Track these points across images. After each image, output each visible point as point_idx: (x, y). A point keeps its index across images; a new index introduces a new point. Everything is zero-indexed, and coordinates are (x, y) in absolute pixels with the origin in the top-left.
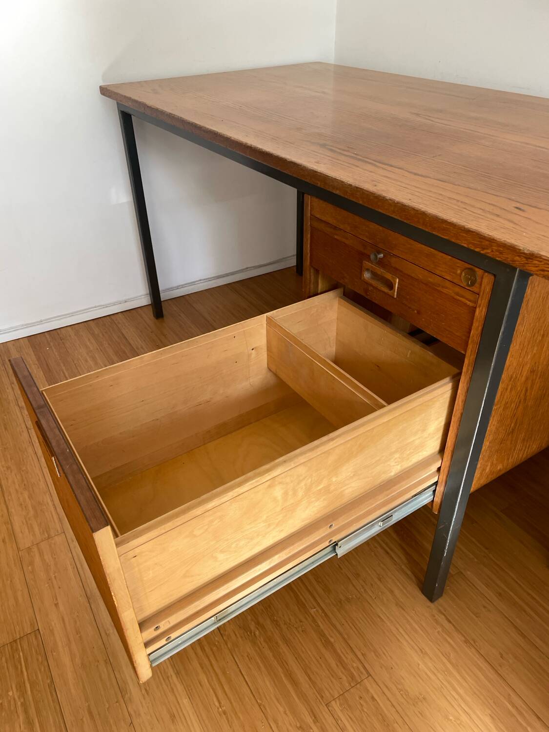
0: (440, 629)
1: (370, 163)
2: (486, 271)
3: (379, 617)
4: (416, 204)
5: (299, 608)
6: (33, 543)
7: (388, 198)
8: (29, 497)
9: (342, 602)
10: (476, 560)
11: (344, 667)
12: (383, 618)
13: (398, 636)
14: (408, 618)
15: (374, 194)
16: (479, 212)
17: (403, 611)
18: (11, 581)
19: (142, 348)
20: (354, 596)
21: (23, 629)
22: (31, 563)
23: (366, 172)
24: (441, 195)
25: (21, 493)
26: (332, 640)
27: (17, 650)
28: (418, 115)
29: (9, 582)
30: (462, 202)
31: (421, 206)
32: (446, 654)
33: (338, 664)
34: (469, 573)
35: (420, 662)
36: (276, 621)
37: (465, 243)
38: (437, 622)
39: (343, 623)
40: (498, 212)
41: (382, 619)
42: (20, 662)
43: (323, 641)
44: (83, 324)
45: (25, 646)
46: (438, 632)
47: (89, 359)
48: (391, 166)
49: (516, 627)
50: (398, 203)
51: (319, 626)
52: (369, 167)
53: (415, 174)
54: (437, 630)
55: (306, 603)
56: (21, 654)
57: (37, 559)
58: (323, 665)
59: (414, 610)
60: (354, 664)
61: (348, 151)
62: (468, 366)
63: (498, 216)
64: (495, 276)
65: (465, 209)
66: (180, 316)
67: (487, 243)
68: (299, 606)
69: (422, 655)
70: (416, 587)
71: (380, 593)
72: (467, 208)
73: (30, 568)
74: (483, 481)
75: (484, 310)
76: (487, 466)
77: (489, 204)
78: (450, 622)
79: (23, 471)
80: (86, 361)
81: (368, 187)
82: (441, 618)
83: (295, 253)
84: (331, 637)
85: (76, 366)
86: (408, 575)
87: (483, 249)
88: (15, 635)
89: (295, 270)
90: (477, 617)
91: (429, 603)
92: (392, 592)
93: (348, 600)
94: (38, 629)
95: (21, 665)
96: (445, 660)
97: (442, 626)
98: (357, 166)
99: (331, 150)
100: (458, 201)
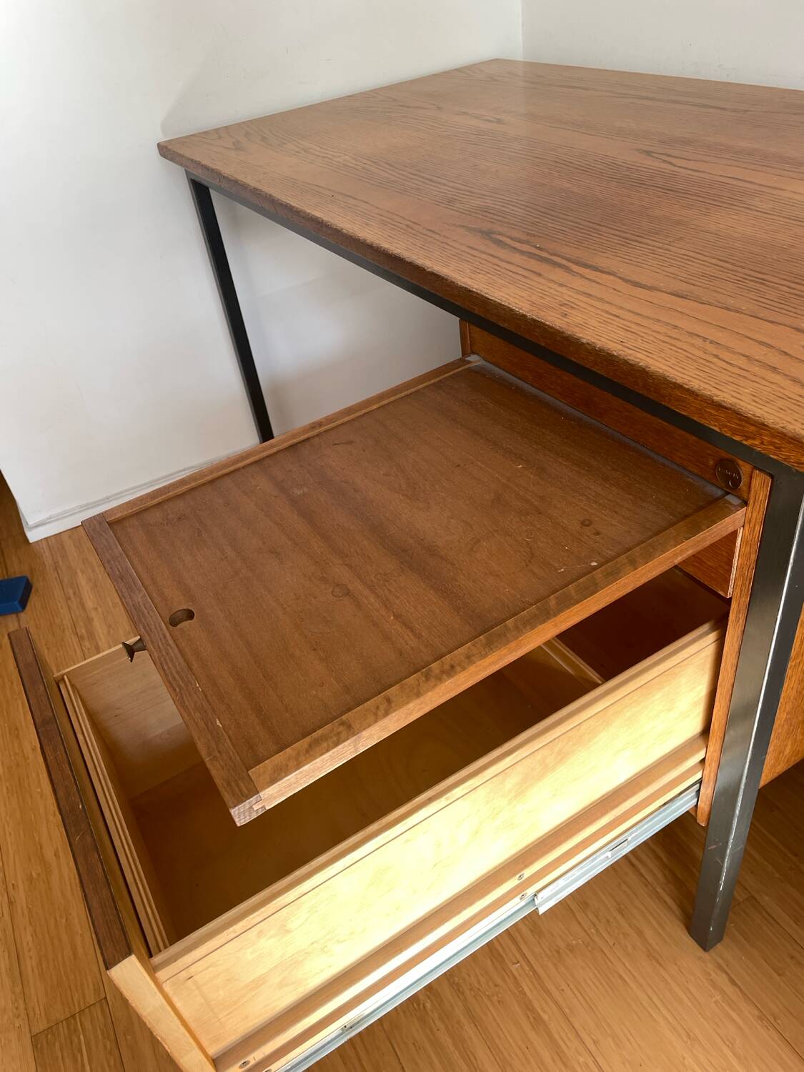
0: (718, 998)
1: (560, 266)
2: (755, 468)
3: (621, 977)
4: (630, 352)
5: (493, 963)
7: (584, 341)
9: (561, 951)
10: (777, 875)
11: (564, 1064)
12: (626, 978)
13: (650, 1010)
14: (666, 976)
15: (563, 332)
16: (741, 362)
17: (658, 966)
20: (580, 940)
21: (84, 997)
23: (551, 285)
24: (676, 327)
26: (545, 1017)
27: (76, 1030)
28: (648, 153)
30: (711, 342)
31: (639, 355)
32: (728, 1040)
33: (555, 1058)
34: (766, 898)
35: (685, 1055)
36: (458, 985)
37: (715, 426)
38: (714, 984)
39: (563, 987)
40: (775, 360)
41: (625, 980)
42: (80, 1051)
43: (532, 1020)
45: (88, 1025)
46: (716, 1002)
48: (596, 269)
50: (601, 350)
51: (525, 994)
52: (559, 275)
53: (637, 285)
54: (714, 999)
55: (504, 956)
56: (82, 1037)
58: (532, 1060)
59: (676, 964)
60: (580, 1057)
61: (527, 242)
63: (774, 369)
64: (772, 477)
65: (716, 356)
67: (752, 428)
68: (494, 961)
69: (689, 1043)
70: (682, 926)
71: (621, 936)
72: (721, 356)
74: (781, 768)
75: (757, 528)
76: (785, 746)
77: (761, 343)
78: (733, 982)
81: (553, 319)
82: (722, 980)
84: (544, 1012)
86: (665, 902)
87: (747, 438)
88: (72, 1007)
90: (779, 975)
91: (700, 952)
92: (640, 933)
93: (571, 949)
94: (106, 998)
95: (82, 1055)
96: (727, 1051)
97: (722, 992)
98: (540, 275)
99: (499, 243)
100: (705, 339)
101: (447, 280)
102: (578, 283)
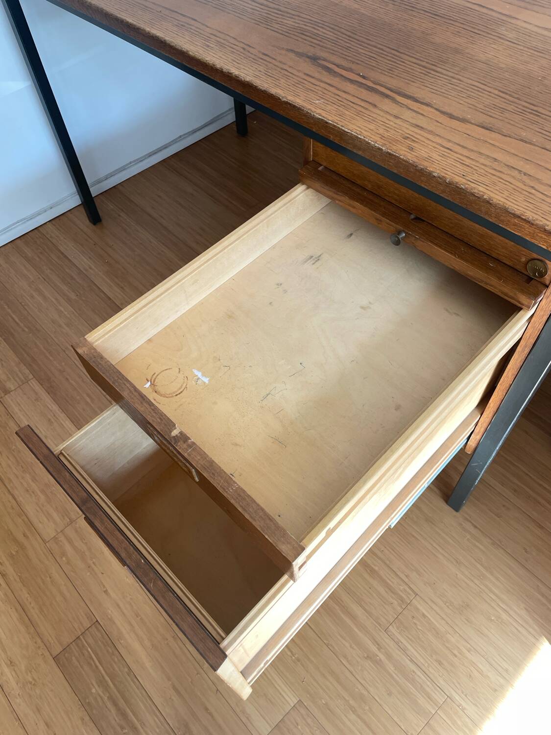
0: (468, 537)
1: (387, 96)
3: (413, 536)
4: (473, 185)
6: (57, 531)
7: (435, 174)
8: (33, 481)
11: (392, 592)
12: (417, 536)
13: (433, 551)
14: (440, 532)
15: (417, 166)
17: (433, 526)
18: (50, 578)
19: (91, 268)
21: (81, 623)
22: (64, 554)
23: (389, 117)
24: (495, 160)
25: (23, 478)
26: (376, 568)
27: (83, 646)
29: (48, 579)
30: (525, 174)
31: (481, 189)
32: (479, 560)
33: (387, 590)
35: (457, 573)
38: (465, 529)
39: (382, 549)
41: (417, 538)
42: (91, 658)
43: (368, 571)
44: (9, 245)
45: (91, 641)
46: (468, 540)
47: (34, 294)
48: (416, 100)
49: (534, 521)
50: (451, 183)
52: (387, 105)
53: (451, 116)
54: (466, 538)
56: (89, 649)
57: (68, 548)
58: (375, 595)
59: (442, 522)
60: (400, 587)
61: (351, 70)
65: (533, 187)
66: (119, 216)
69: (458, 566)
70: (442, 500)
72: (536, 187)
73: (64, 559)
78: (476, 527)
79: (13, 451)
80: (32, 297)
81: (405, 153)
82: (468, 526)
84: (375, 565)
85: (22, 305)
88: (76, 632)
90: (499, 517)
91: (455, 513)
94: (97, 621)
95: (94, 661)
96: (479, 566)
97: (470, 533)
98: (375, 106)
99: (328, 70)
100: (520, 171)
101: (303, 110)
102: (407, 115)
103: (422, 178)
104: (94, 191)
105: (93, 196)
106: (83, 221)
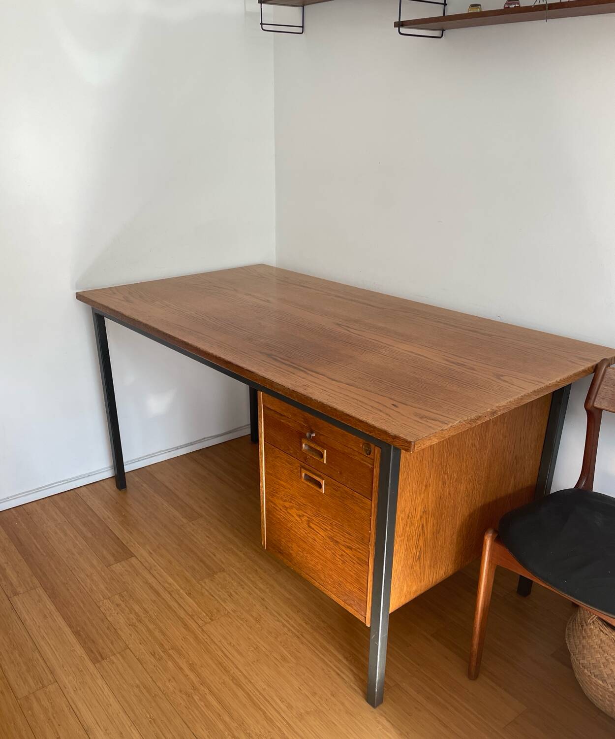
0: (381, 727)
1: (302, 371)
2: (376, 446)
3: (333, 723)
4: (331, 403)
5: (267, 723)
6: (29, 692)
7: (314, 399)
8: (20, 656)
9: (303, 714)
10: (410, 674)
12: (336, 723)
14: (357, 722)
15: (306, 395)
16: (370, 408)
17: (352, 717)
18: (14, 724)
19: (109, 518)
20: (312, 709)
22: (31, 708)
23: (299, 378)
24: (347, 396)
25: (12, 653)
29: (13, 724)
30: (360, 401)
31: (334, 404)
34: (404, 684)
36: (249, 734)
37: (360, 428)
38: (378, 722)
40: (381, 408)
44: (48, 498)
46: (380, 729)
47: (58, 531)
48: (318, 373)
49: (439, 720)
50: (320, 402)
51: (284, 734)
52: (303, 374)
53: (333, 380)
55: (273, 719)
57: (35, 705)
59: (361, 716)
61: (288, 361)
62: (375, 508)
63: (380, 411)
64: (381, 448)
65: (361, 406)
66: (142, 486)
67: (372, 429)
68: (268, 721)
70: (363, 699)
71: (333, 706)
72: (363, 406)
73: (30, 712)
75: (378, 469)
76: (404, 587)
77: (377, 402)
78: (388, 721)
79: (10, 634)
80: (56, 533)
81: (301, 390)
82: (383, 720)
83: (250, 423)
85: (46, 538)
86: (356, 690)
87: (370, 432)
89: (250, 439)
90: (410, 716)
91: (372, 709)
92: (343, 704)
93: (307, 713)
97: (383, 725)
98: (294, 374)
99: (276, 360)
100: (358, 400)
102: (310, 378)
103: (308, 402)
104: (127, 468)
105: (125, 472)
106: (112, 487)
